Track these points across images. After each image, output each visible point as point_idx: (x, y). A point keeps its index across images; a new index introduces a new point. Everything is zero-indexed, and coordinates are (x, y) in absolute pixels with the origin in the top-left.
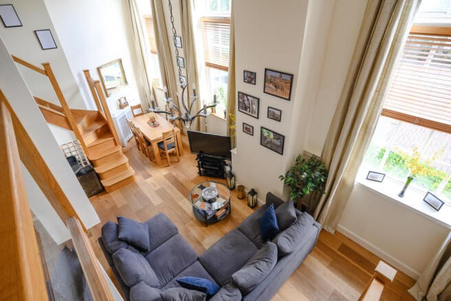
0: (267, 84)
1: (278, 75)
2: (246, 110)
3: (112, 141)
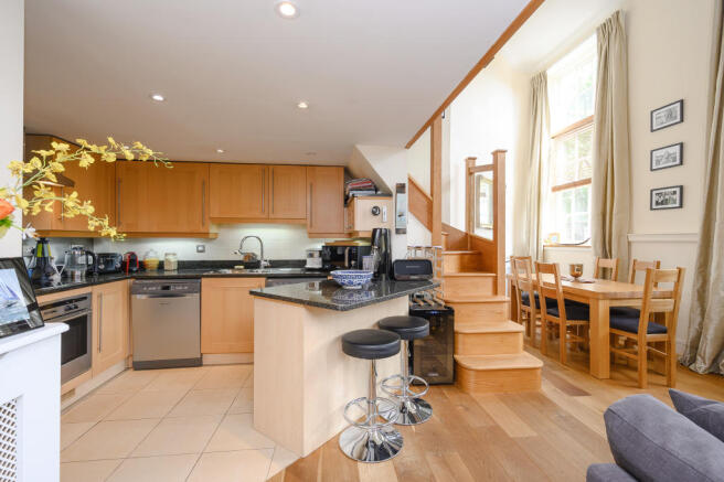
3: (489, 282)
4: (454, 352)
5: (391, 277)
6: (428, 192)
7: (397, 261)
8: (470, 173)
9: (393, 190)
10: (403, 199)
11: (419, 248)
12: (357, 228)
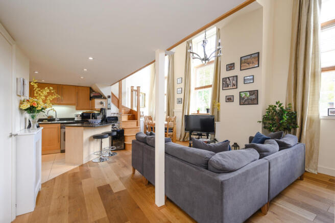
0: (242, 65)
1: (249, 57)
2: (228, 86)
3: (136, 123)
4: (124, 141)
5: (106, 121)
6: (118, 97)
7: (108, 117)
8: (132, 91)
9: (107, 97)
10: (110, 100)
11: (114, 114)
12: (96, 108)
